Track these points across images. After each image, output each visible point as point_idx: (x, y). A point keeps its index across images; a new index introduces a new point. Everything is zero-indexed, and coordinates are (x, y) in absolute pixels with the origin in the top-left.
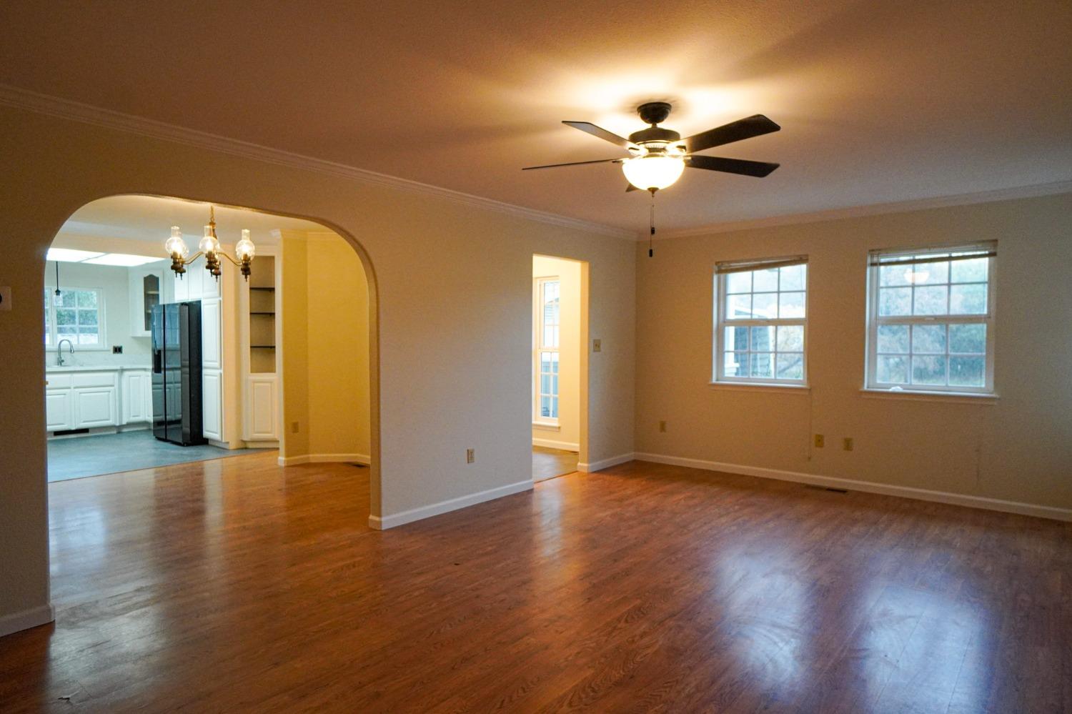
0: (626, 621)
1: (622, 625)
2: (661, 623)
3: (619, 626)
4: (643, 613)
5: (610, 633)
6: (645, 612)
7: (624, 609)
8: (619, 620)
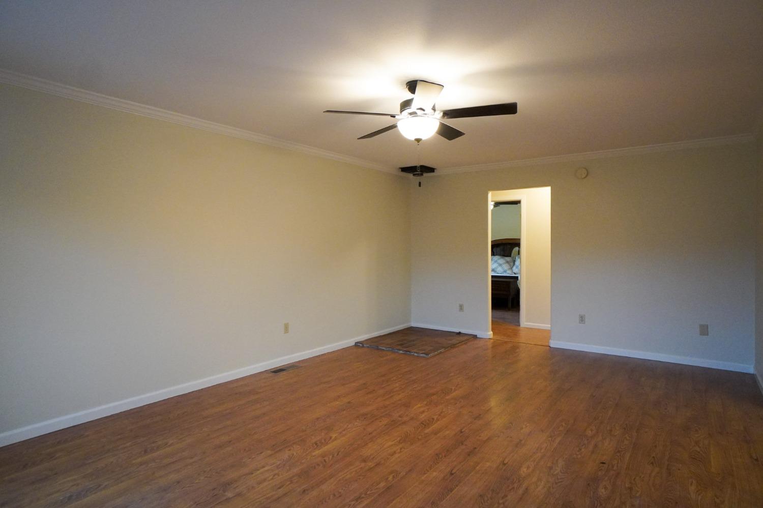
0: (433, 419)
1: (435, 417)
2: (412, 419)
3: (437, 416)
4: (423, 424)
5: (442, 412)
6: (422, 425)
7: (435, 426)
8: (438, 420)
